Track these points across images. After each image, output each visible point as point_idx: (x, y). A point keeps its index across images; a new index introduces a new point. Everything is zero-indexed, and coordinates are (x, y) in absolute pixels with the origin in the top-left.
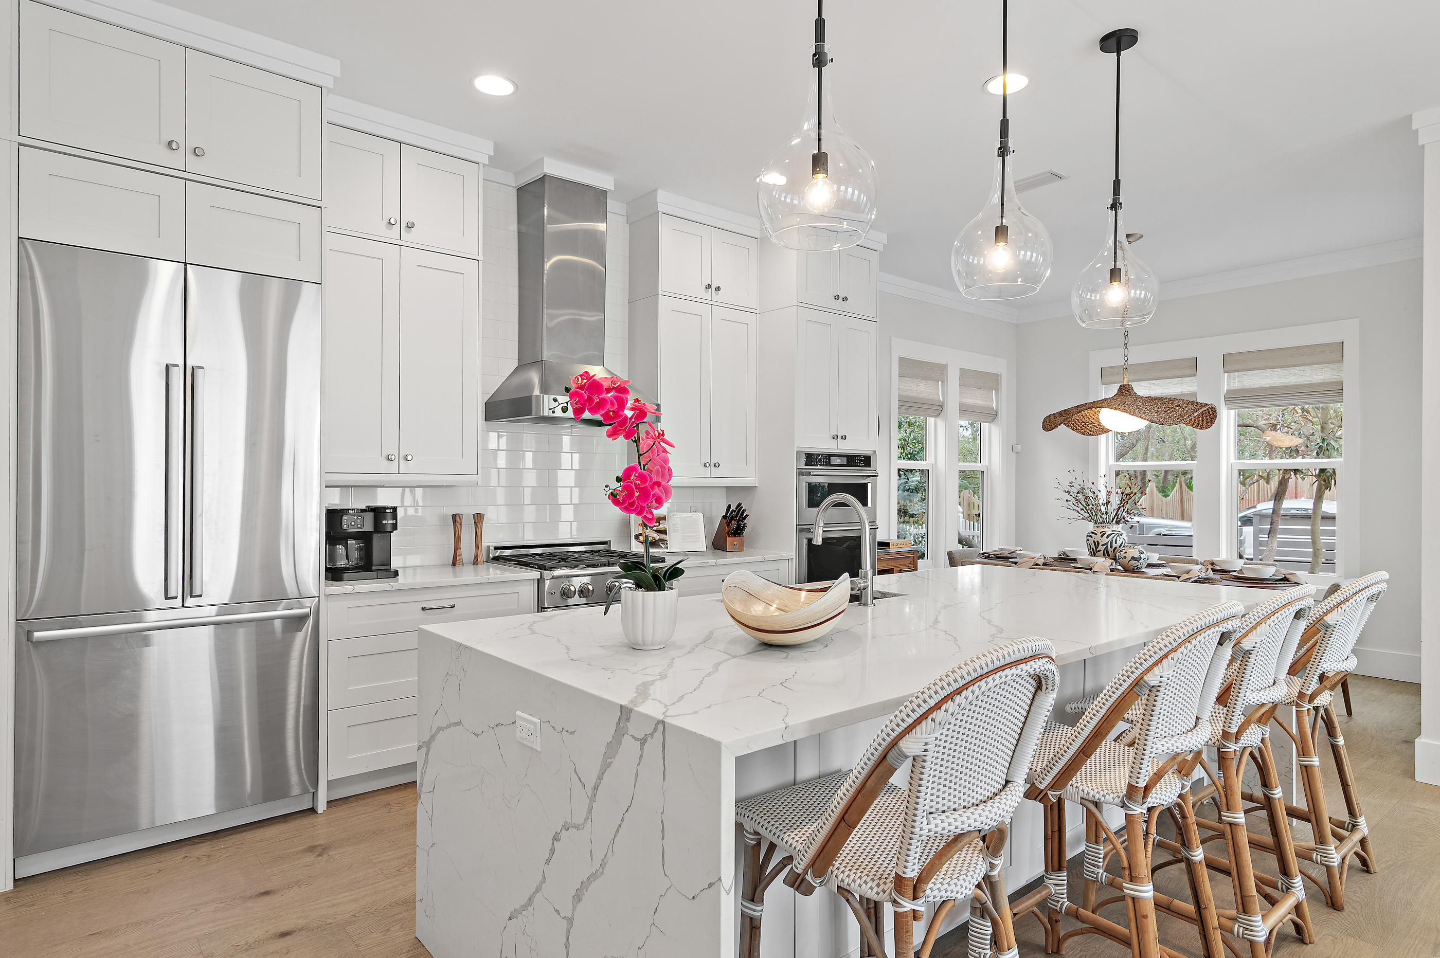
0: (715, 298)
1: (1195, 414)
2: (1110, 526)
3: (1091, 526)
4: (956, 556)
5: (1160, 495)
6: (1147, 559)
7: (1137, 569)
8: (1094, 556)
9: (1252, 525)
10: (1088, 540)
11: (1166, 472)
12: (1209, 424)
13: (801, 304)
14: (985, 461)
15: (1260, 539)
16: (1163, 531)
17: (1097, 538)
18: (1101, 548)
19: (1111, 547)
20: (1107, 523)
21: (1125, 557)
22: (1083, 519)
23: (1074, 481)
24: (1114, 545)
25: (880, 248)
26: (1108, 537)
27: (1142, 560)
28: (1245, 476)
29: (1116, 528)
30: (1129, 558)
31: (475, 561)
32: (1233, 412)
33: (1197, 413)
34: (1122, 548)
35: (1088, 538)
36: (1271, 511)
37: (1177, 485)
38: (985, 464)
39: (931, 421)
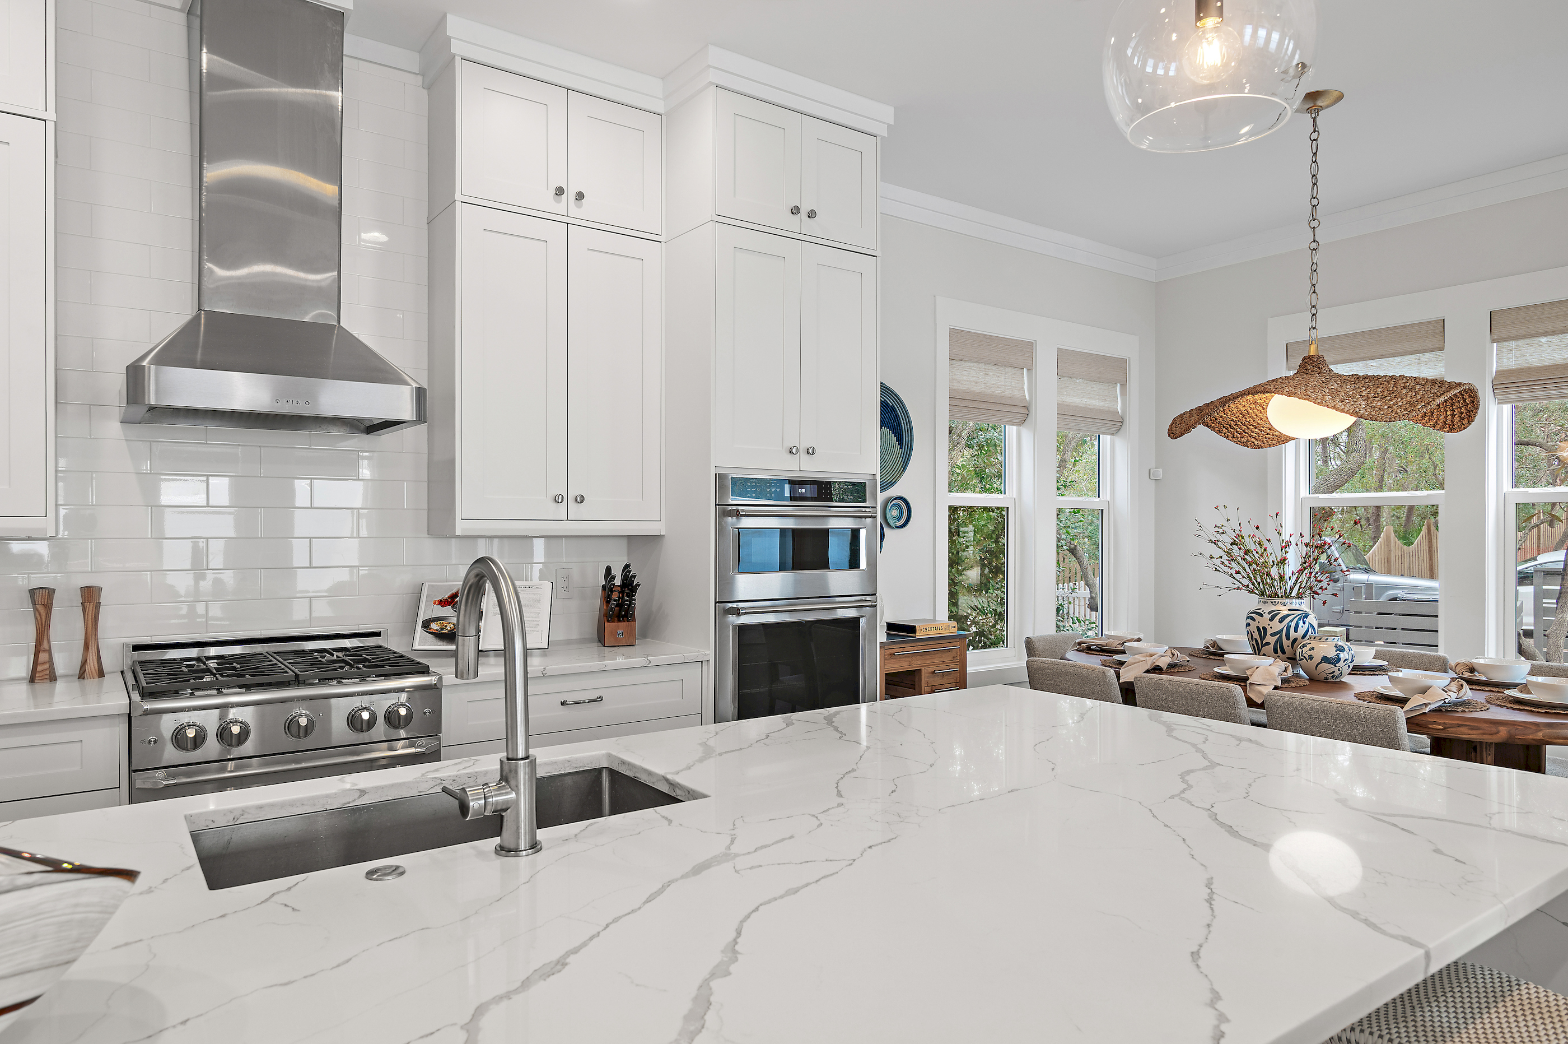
0: (574, 211)
1: (1438, 401)
2: (1287, 601)
3: (1253, 602)
4: (1039, 646)
5: (1399, 543)
6: (1350, 660)
7: (1333, 677)
8: (1259, 655)
9: (1532, 584)
10: (1248, 625)
11: (1411, 508)
12: (1465, 421)
13: (721, 220)
14: (1106, 494)
15: (1544, 605)
16: (1400, 593)
17: (1264, 622)
18: (1271, 640)
19: (1288, 638)
20: (1282, 597)
21: (1311, 658)
22: (1239, 588)
23: (1225, 523)
24: (1293, 635)
25: (882, 131)
26: (1281, 621)
27: (1341, 664)
28: (1525, 513)
29: (1298, 605)
30: (1317, 659)
31: (81, 672)
32: (1507, 408)
33: (1442, 399)
34: (1306, 641)
35: (1249, 621)
36: (1561, 566)
37: (1424, 529)
38: (1105, 499)
39: (1011, 431)
